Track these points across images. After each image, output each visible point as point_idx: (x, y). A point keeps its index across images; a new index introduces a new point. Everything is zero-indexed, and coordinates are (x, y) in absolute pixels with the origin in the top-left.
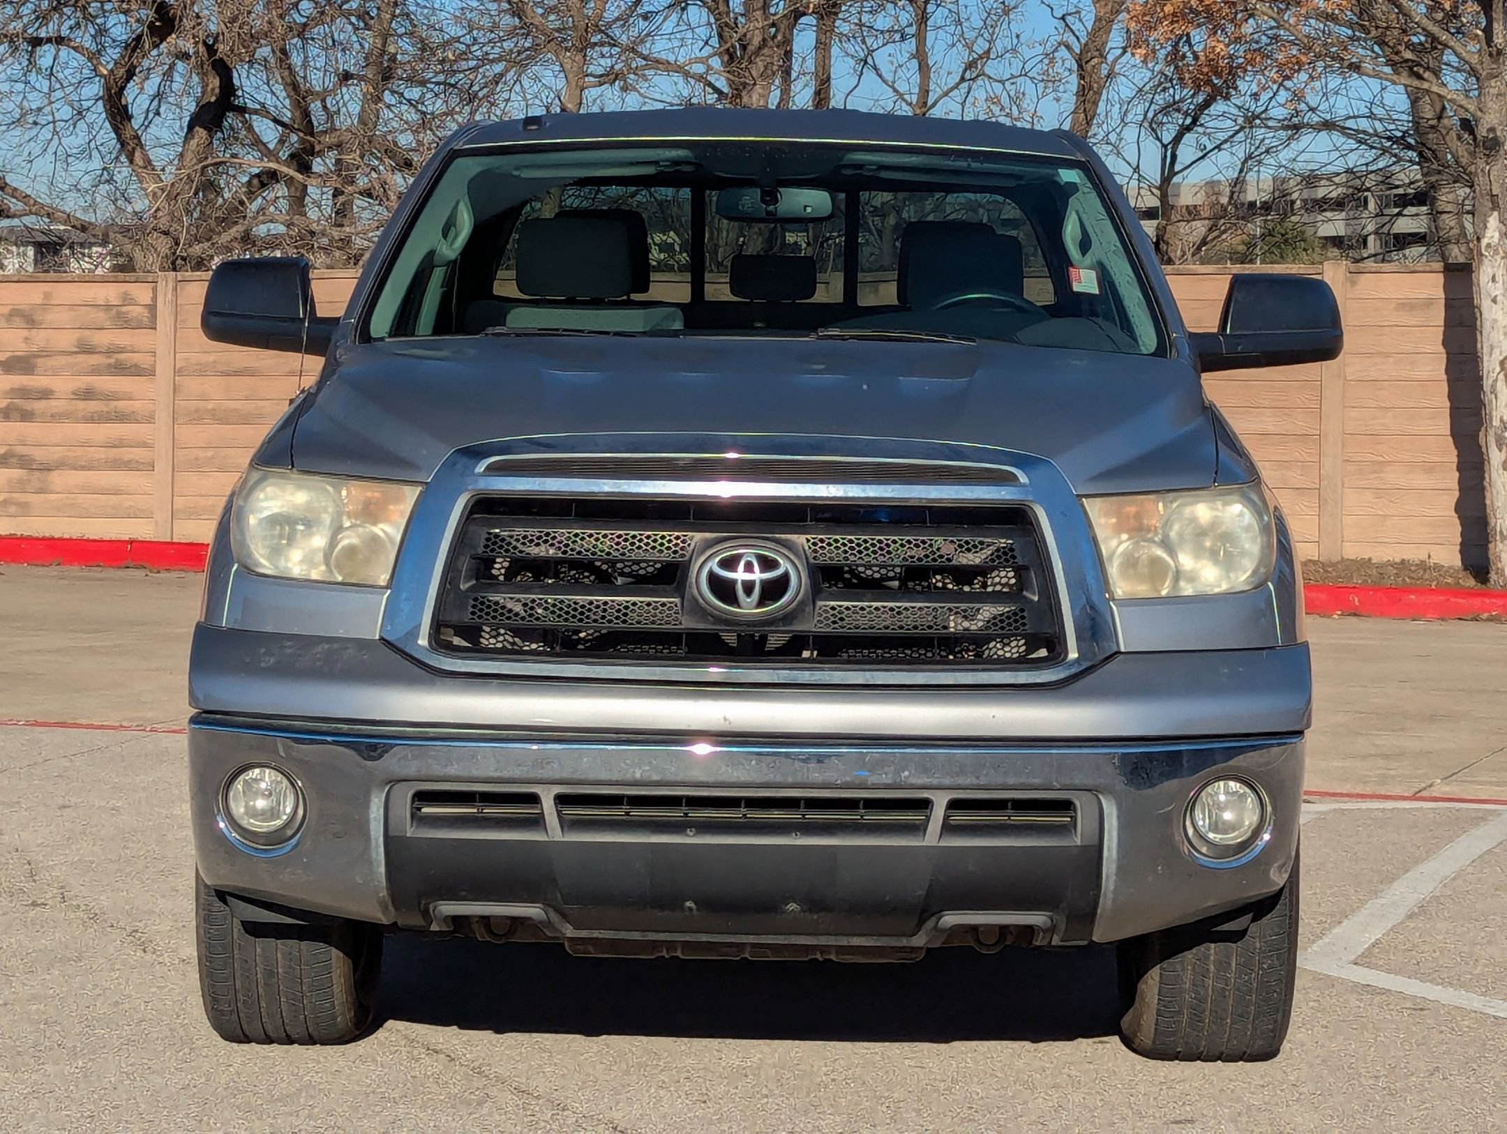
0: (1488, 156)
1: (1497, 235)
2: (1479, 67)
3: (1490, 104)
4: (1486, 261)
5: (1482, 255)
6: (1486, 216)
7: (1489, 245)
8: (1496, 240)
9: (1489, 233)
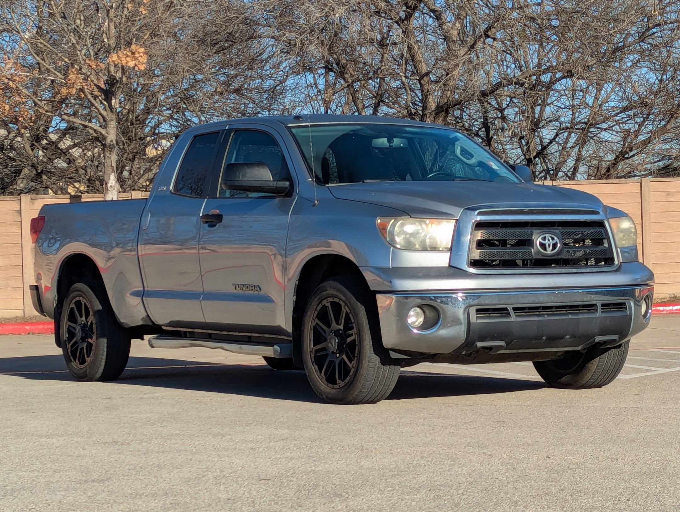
0: (111, 151)
1: (114, 182)
2: (107, 117)
3: (111, 131)
4: (109, 192)
5: (108, 190)
6: (110, 175)
7: (111, 186)
8: (113, 184)
9: (110, 182)
